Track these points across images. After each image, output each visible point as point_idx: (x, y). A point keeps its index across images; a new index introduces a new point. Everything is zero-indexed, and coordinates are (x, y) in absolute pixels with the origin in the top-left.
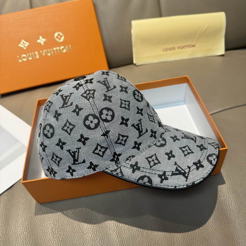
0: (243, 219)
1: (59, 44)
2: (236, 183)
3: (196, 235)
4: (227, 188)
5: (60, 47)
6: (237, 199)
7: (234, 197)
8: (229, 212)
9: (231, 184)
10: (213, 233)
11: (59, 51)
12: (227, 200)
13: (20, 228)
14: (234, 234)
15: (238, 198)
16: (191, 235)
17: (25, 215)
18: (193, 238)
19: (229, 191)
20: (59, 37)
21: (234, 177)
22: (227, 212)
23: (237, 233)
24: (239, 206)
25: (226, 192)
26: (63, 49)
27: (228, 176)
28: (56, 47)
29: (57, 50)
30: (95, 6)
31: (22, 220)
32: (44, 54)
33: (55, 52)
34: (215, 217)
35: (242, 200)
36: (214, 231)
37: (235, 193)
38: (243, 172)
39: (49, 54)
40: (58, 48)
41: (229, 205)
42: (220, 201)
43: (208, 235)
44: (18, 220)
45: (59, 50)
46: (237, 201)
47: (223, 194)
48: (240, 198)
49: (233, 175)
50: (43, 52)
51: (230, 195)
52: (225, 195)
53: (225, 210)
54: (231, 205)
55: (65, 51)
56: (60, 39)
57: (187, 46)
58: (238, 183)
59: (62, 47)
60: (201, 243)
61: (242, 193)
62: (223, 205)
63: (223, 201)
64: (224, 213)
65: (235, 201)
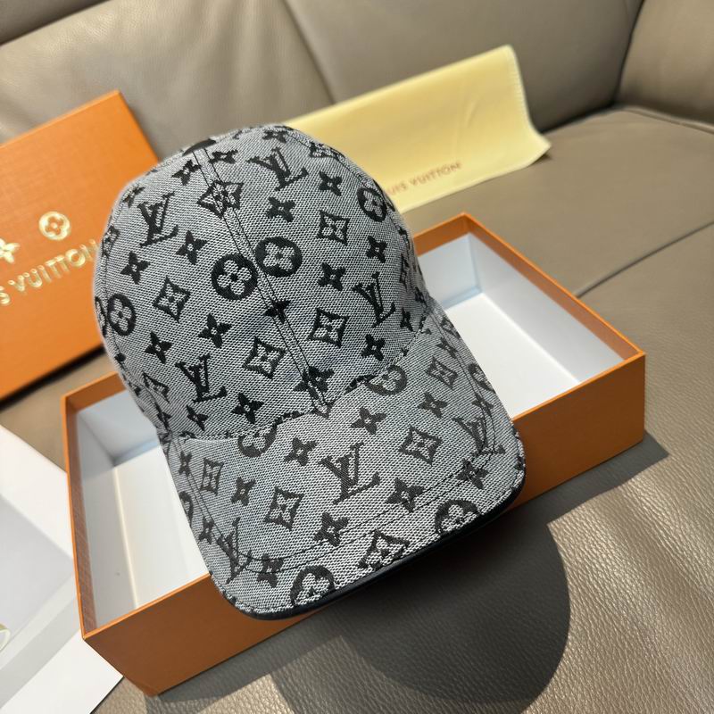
1: (61, 248)
2: (690, 485)
3: (629, 681)
4: (668, 507)
5: (63, 253)
6: (707, 530)
7: (697, 528)
8: (698, 578)
9: (677, 493)
10: (677, 655)
11: (65, 268)
12: (681, 542)
16: (616, 684)
18: (624, 689)
19: (678, 515)
20: (55, 226)
21: (677, 470)
22: (693, 577)
25: (670, 521)
26: (76, 258)
27: (659, 473)
28: (51, 258)
29: (58, 265)
30: (135, 114)
32: (22, 288)
33: (55, 270)
34: (664, 605)
36: (677, 647)
37: (697, 515)
38: (697, 448)
39: (39, 284)
40: (60, 259)
41: (691, 558)
42: (663, 552)
43: (664, 667)
45: (66, 262)
46: (709, 537)
47: (663, 530)
49: (673, 465)
50: (17, 282)
51: (685, 526)
52: (669, 530)
53: (684, 573)
54: (698, 555)
55: (82, 261)
56: (58, 232)
58: (695, 484)
59: (71, 254)
60: (651, 699)
62: (675, 561)
63: (670, 549)
64: (688, 585)
65: (703, 538)
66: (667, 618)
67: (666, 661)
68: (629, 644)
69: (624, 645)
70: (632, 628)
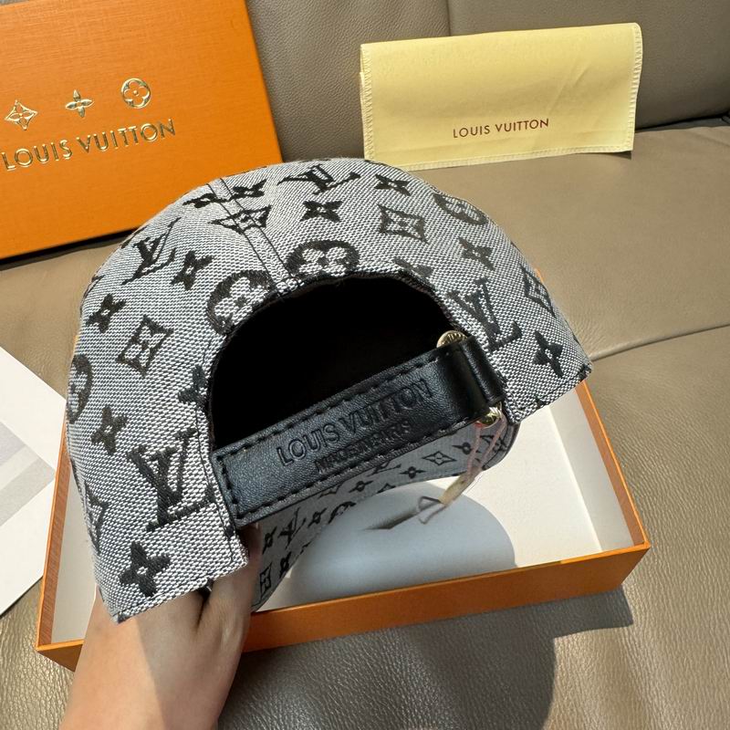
2: (666, 594)
4: (640, 608)
7: (658, 638)
8: (643, 685)
9: (652, 597)
15: (670, 640)
17: (60, 702)
19: (646, 618)
24: (673, 665)
31: (52, 722)
34: (607, 700)
35: (681, 648)
37: (662, 626)
41: (644, 664)
44: (40, 720)
48: (675, 639)
49: (657, 568)
51: (648, 632)
53: (632, 676)
54: (650, 664)
57: (526, 122)
61: (680, 625)
62: (628, 661)
63: (628, 648)
64: (632, 688)
65: (660, 649)
66: (606, 712)
68: (565, 723)
69: (560, 721)
70: (572, 710)
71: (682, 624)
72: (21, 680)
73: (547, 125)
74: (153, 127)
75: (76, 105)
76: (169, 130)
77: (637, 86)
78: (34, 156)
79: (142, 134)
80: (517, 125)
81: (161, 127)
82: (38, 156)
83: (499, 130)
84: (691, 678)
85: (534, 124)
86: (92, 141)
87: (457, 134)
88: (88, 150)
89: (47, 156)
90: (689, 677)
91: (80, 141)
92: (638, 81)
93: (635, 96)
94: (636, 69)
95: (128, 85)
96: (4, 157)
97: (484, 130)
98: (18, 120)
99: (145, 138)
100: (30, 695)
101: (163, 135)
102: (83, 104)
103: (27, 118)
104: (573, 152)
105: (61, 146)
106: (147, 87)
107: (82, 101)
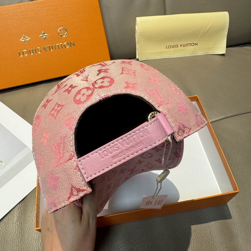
0: (245, 233)
2: (239, 197)
6: (240, 213)
7: (237, 211)
8: (232, 226)
13: (36, 243)
14: (237, 247)
19: (233, 205)
22: (231, 225)
23: (240, 246)
24: (242, 220)
31: (38, 235)
34: (220, 231)
35: (245, 215)
37: (238, 207)
44: (34, 235)
46: (240, 215)
48: (242, 212)
51: (234, 210)
57: (190, 44)
61: (244, 207)
64: (229, 227)
66: (220, 235)
67: (216, 247)
68: (207, 238)
69: (205, 238)
70: (209, 234)
71: (245, 207)
72: (27, 222)
73: (197, 45)
74: (68, 43)
75: (43, 36)
76: (73, 45)
77: (227, 32)
78: (29, 52)
79: (64, 46)
80: (187, 45)
81: (71, 43)
82: (30, 52)
83: (181, 46)
84: (248, 224)
85: (193, 45)
86: (48, 48)
87: (167, 47)
88: (46, 51)
89: (33, 53)
90: (247, 224)
91: (44, 48)
92: (227, 31)
93: (226, 36)
94: (227, 27)
95: (60, 30)
96: (19, 53)
97: (176, 46)
98: (24, 40)
99: (65, 47)
100: (31, 226)
101: (71, 46)
102: (46, 36)
103: (27, 40)
104: (205, 54)
105: (38, 49)
106: (66, 30)
107: (45, 35)
